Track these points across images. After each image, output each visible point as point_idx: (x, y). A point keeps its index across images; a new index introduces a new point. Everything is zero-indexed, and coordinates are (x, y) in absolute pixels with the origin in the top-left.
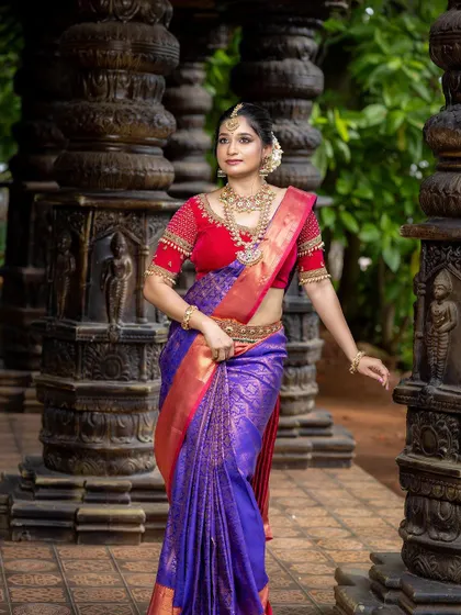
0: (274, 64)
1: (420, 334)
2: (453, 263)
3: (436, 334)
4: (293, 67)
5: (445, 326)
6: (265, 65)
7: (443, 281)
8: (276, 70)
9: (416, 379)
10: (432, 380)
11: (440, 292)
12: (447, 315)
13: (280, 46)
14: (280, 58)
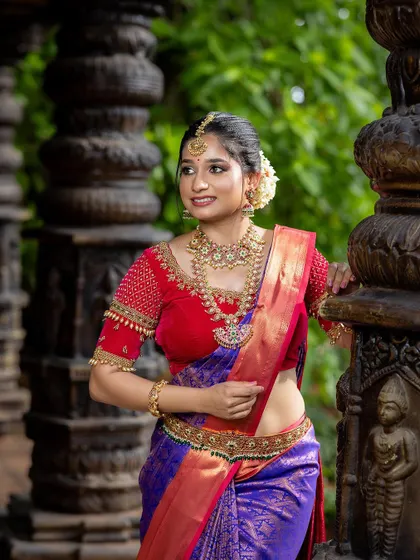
0: (100, 60)
1: (352, 478)
2: (412, 366)
3: (382, 482)
4: (125, 66)
5: (397, 470)
6: (88, 61)
7: (393, 395)
11: (388, 414)
12: (401, 451)
13: (108, 39)
14: (108, 53)
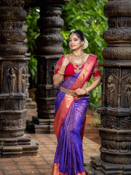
0: (50, 18)
1: (104, 93)
2: (113, 73)
3: (109, 93)
4: (55, 19)
5: (112, 91)
6: (47, 18)
7: (110, 78)
8: (51, 20)
9: (104, 106)
10: (108, 106)
11: (110, 81)
12: (112, 88)
13: (51, 13)
14: (51, 16)
